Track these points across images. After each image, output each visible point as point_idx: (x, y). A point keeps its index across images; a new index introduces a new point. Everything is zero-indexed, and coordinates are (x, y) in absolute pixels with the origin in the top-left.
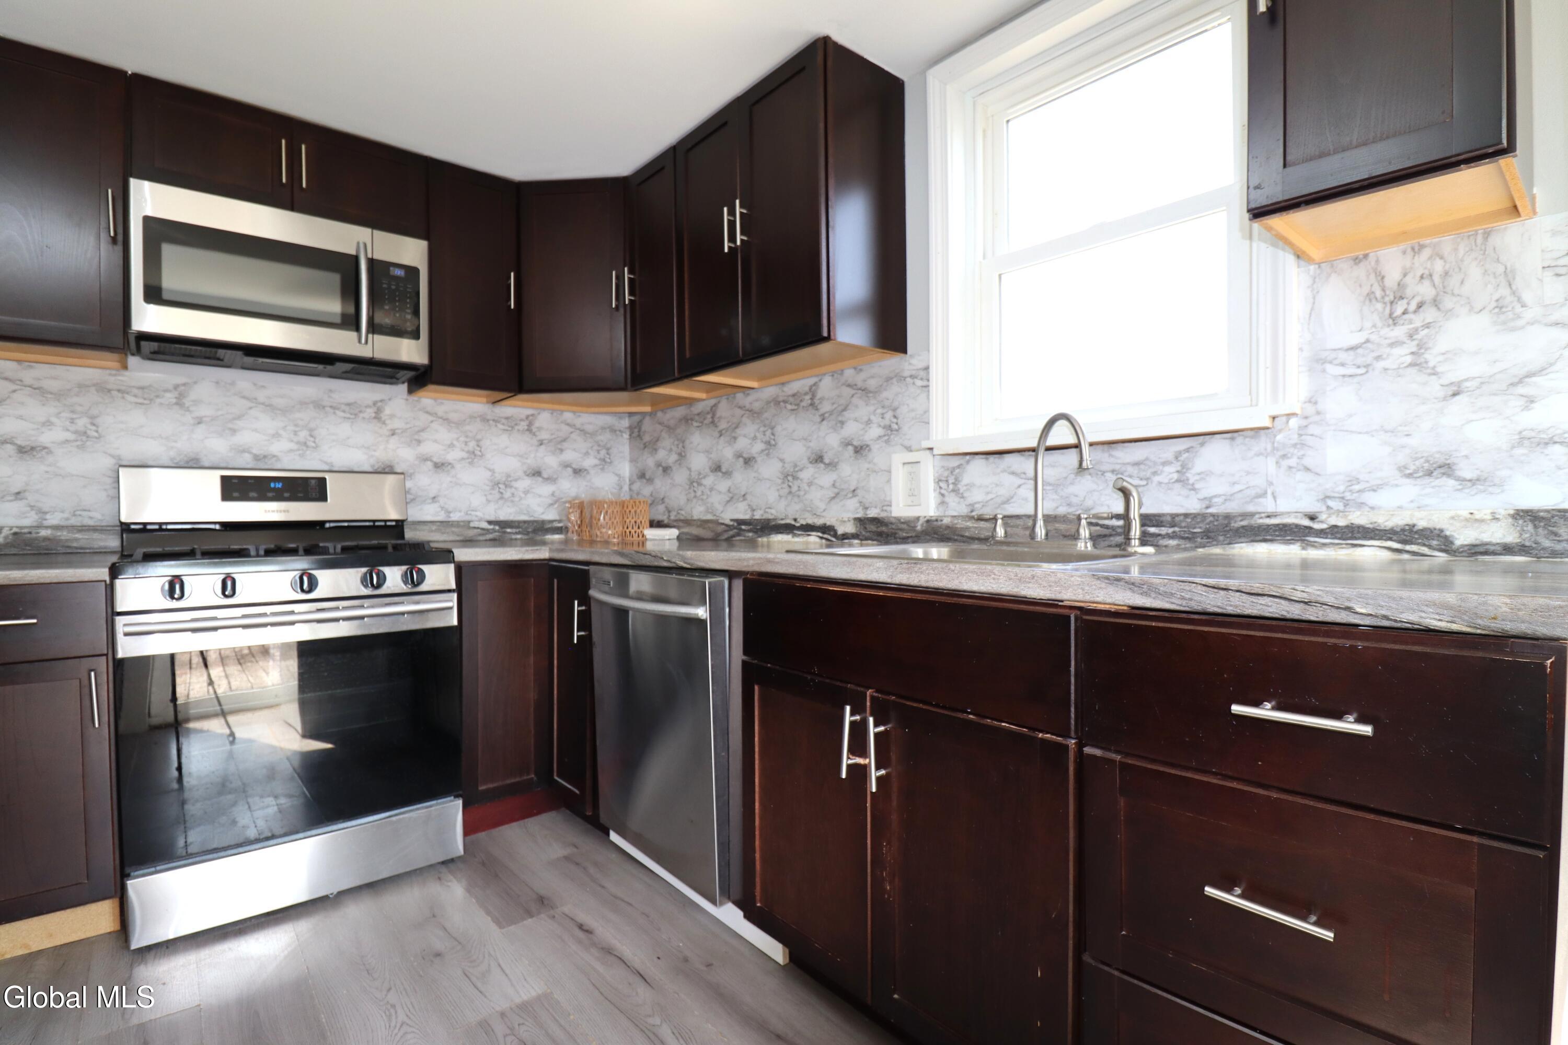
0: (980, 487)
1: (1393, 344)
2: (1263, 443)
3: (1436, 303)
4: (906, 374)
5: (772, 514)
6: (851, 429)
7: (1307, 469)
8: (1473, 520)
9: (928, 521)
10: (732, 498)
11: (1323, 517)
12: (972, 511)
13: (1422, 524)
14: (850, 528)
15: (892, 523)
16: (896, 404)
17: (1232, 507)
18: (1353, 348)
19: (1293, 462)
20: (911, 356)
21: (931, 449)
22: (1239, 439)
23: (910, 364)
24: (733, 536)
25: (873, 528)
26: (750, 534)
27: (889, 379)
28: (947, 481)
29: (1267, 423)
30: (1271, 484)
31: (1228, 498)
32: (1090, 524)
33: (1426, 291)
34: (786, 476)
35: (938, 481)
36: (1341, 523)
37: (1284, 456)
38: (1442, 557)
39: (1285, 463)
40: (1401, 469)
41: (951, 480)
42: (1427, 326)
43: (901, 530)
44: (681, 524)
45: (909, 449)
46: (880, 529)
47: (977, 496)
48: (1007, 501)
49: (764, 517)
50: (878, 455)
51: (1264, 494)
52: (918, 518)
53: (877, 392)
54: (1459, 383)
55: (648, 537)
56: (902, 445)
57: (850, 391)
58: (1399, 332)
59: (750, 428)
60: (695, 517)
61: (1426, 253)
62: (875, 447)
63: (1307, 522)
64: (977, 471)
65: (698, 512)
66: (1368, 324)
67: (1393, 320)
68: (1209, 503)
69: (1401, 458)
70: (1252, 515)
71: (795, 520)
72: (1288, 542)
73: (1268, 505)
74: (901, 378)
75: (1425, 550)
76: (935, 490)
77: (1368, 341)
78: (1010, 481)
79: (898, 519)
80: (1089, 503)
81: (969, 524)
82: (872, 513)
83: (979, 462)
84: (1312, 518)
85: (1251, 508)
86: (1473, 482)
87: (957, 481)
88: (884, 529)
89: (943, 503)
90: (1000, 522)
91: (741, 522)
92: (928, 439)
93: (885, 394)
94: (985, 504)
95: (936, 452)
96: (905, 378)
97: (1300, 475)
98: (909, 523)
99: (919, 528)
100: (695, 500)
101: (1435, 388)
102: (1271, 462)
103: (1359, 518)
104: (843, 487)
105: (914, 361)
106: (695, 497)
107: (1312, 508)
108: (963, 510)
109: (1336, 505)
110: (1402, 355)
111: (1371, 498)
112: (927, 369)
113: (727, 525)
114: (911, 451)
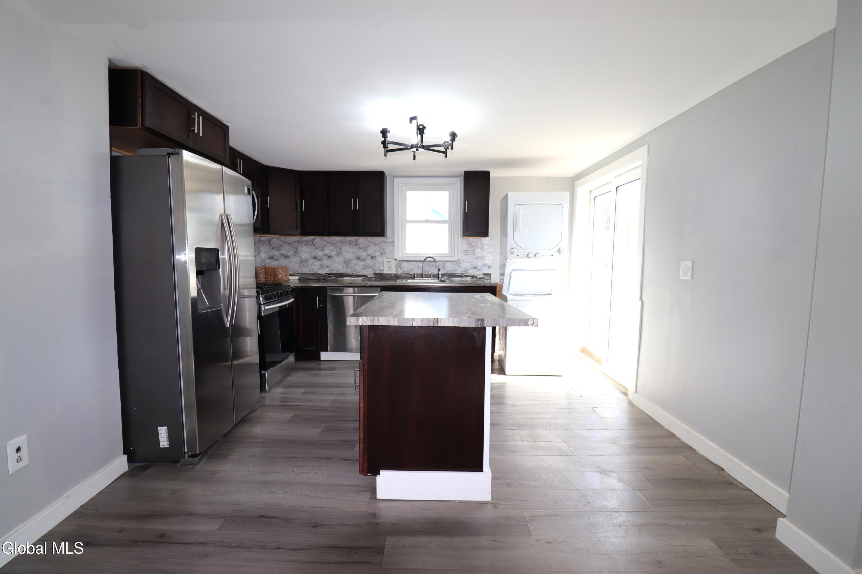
0: (406, 267)
1: (471, 251)
2: (455, 263)
3: (475, 246)
4: (387, 242)
5: (340, 272)
6: (370, 252)
7: (461, 267)
8: (479, 275)
9: (395, 274)
10: (322, 267)
11: (464, 274)
12: (404, 272)
13: (474, 275)
14: (372, 276)
15: (385, 275)
16: (384, 248)
17: (451, 272)
18: (466, 251)
19: (459, 266)
20: (388, 238)
21: (396, 259)
22: (452, 262)
23: (388, 240)
24: (327, 278)
25: (379, 276)
26: (334, 278)
27: (382, 242)
28: (398, 266)
29: (456, 260)
30: (456, 269)
31: (450, 271)
32: (433, 275)
33: (474, 244)
34: (346, 262)
35: (396, 266)
36: (466, 275)
37: (458, 265)
38: (476, 279)
39: (458, 266)
40: (472, 267)
41: (399, 266)
42: (474, 249)
43: (388, 276)
44: (299, 274)
45: (388, 258)
46: (381, 276)
47: (405, 269)
48: (412, 270)
49: (337, 273)
50: (379, 259)
51: (455, 271)
52: (392, 274)
53: (378, 244)
54: (477, 257)
55: (290, 279)
56: (386, 257)
57: (370, 243)
58: (471, 249)
59: (331, 248)
60: (304, 273)
61: (475, 239)
62: (378, 257)
63: (461, 275)
64: (405, 264)
65: (305, 270)
66: (468, 247)
67: (471, 248)
68: (448, 271)
69: (471, 266)
70: (455, 273)
71: (353, 274)
72: (459, 278)
73: (456, 272)
74: (385, 242)
75: (474, 278)
76: (395, 267)
77: (468, 250)
78: (412, 266)
79: (387, 274)
80: (428, 271)
81: (405, 275)
82: (377, 272)
83: (406, 263)
84: (462, 274)
85: (454, 273)
86: (479, 270)
87: (400, 266)
88: (382, 276)
89: (397, 270)
90: (415, 275)
91: (329, 274)
92: (394, 257)
93: (381, 245)
94: (407, 271)
95: (397, 260)
96: (387, 243)
97: (460, 268)
98: (390, 275)
99: (392, 276)
100: (304, 267)
101: (475, 257)
102: (456, 266)
103: (468, 274)
104: (367, 266)
105: (389, 239)
106: (304, 266)
107: (462, 273)
108: (402, 272)
109: (464, 272)
110: (472, 252)
111: (468, 271)
112: (394, 241)
113: (323, 275)
114: (388, 259)
